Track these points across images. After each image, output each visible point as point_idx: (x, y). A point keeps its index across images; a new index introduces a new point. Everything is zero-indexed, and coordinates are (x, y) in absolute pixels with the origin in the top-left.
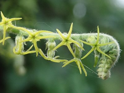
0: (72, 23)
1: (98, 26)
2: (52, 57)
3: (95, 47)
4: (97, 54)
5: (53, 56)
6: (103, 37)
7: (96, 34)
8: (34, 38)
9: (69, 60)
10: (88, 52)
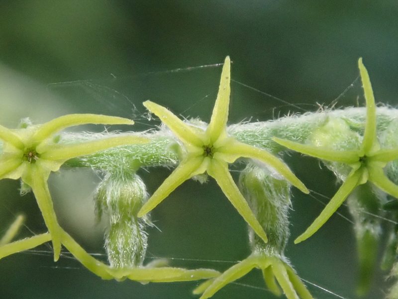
0: (228, 59)
1: (360, 61)
2: (137, 262)
3: (360, 170)
4: (365, 221)
5: (137, 256)
6: (388, 123)
7: (352, 112)
8: (33, 161)
9: (222, 268)
10: (327, 201)
